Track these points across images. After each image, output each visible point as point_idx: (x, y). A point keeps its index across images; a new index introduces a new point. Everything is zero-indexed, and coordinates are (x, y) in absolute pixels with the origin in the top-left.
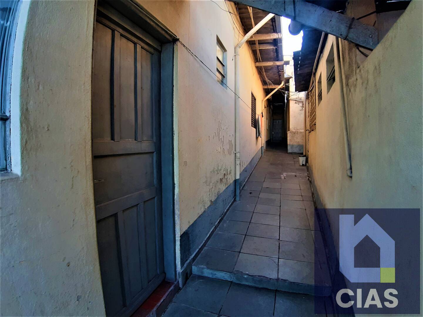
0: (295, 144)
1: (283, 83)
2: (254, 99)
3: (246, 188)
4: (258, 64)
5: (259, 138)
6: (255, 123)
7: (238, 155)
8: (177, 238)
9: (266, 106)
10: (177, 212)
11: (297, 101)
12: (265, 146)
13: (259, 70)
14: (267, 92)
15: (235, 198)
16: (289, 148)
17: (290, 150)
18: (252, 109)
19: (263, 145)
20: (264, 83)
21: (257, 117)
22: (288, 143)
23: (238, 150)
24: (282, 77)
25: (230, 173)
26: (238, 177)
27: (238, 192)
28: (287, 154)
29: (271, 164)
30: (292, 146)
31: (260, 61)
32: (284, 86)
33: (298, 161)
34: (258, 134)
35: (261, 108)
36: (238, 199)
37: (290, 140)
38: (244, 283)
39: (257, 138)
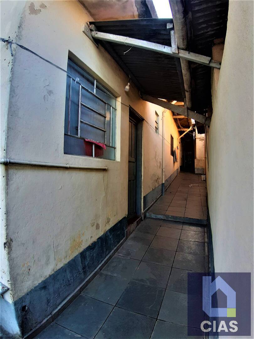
0: (200, 168)
1: (191, 127)
2: (172, 138)
3: (168, 190)
4: (175, 117)
5: (176, 163)
6: (173, 153)
7: (164, 170)
8: (142, 198)
9: (180, 142)
10: (142, 187)
11: (201, 140)
12: (179, 169)
13: (176, 120)
14: (181, 133)
15: (162, 194)
16: (196, 170)
17: (196, 172)
18: (171, 144)
19: (178, 168)
20: (178, 127)
21: (174, 149)
22: (195, 167)
23: (164, 167)
24: (190, 123)
25: (160, 179)
26: (164, 182)
27: (164, 191)
28: (194, 175)
29: (184, 180)
30: (198, 169)
31: (176, 115)
32: (192, 129)
33: (201, 178)
34: (175, 160)
35: (177, 144)
36: (164, 194)
37: (196, 165)
38: (170, 219)
39: (174, 162)
